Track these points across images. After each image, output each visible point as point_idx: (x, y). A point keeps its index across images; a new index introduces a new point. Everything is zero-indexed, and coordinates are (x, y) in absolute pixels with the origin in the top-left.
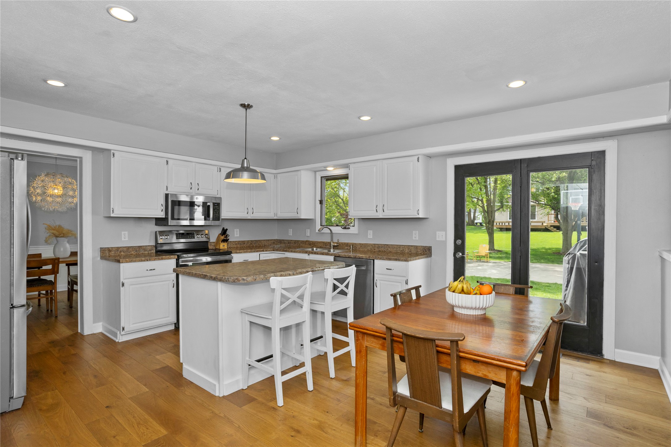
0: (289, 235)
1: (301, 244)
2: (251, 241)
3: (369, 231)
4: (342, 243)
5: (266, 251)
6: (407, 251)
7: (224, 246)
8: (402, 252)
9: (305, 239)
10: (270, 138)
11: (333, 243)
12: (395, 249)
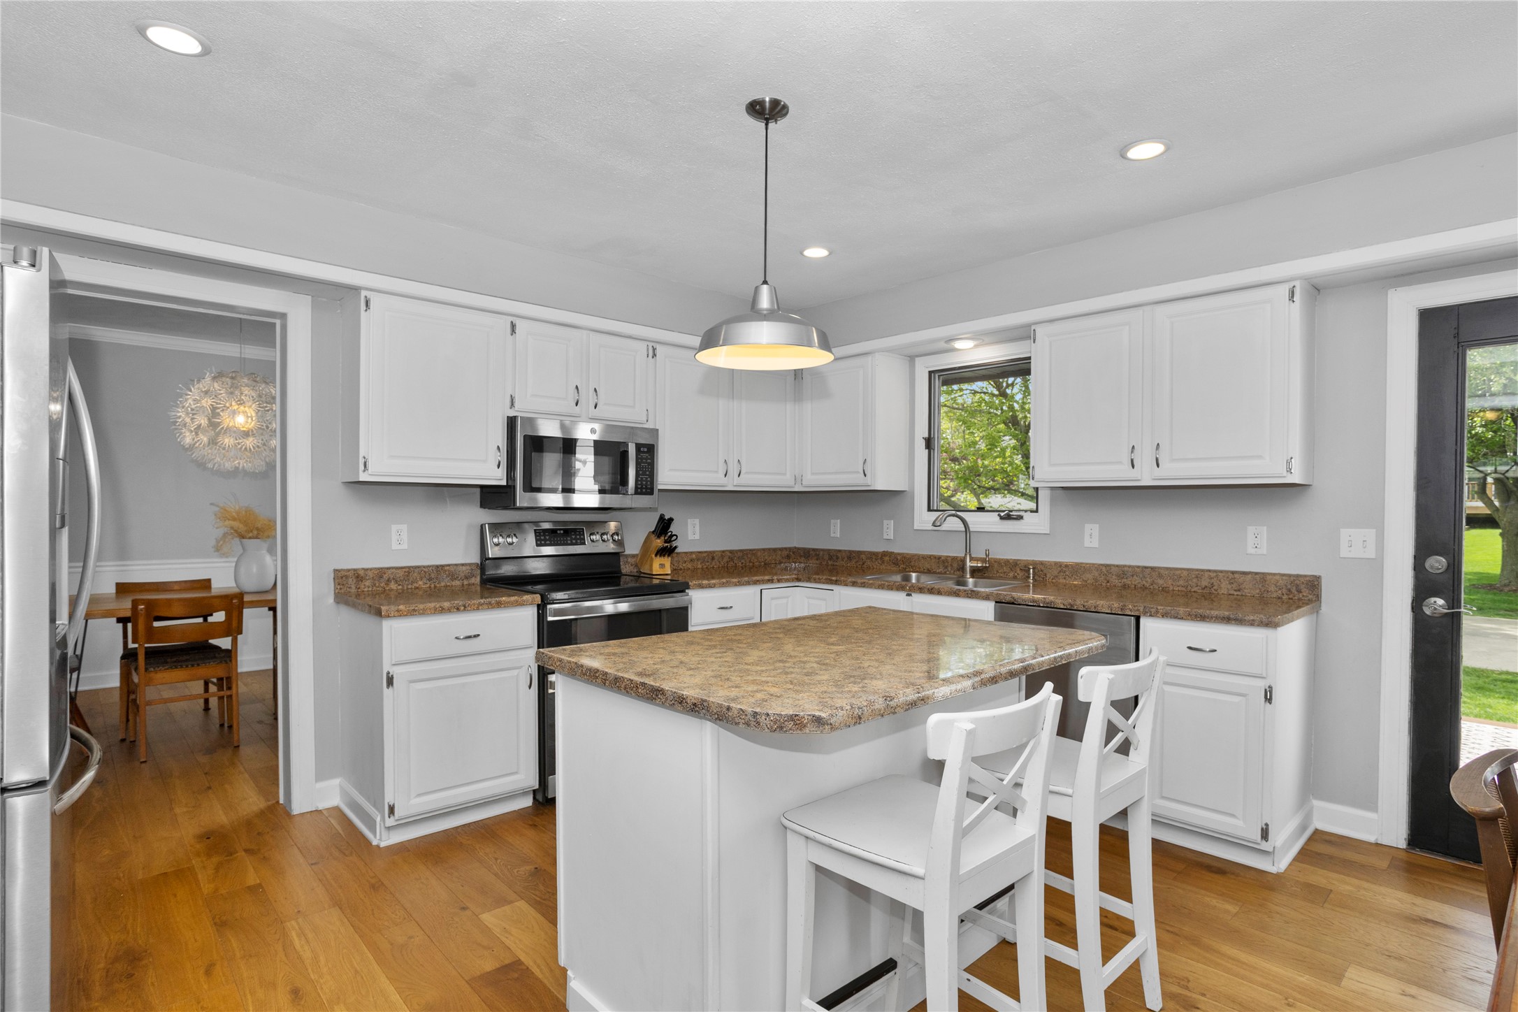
0: (832, 535)
1: (869, 563)
2: (731, 552)
3: (1088, 527)
4: (998, 562)
5: (779, 581)
6: (1225, 588)
7: (662, 566)
8: (1206, 591)
9: (879, 548)
10: (802, 253)
11: (971, 559)
12: (1181, 582)
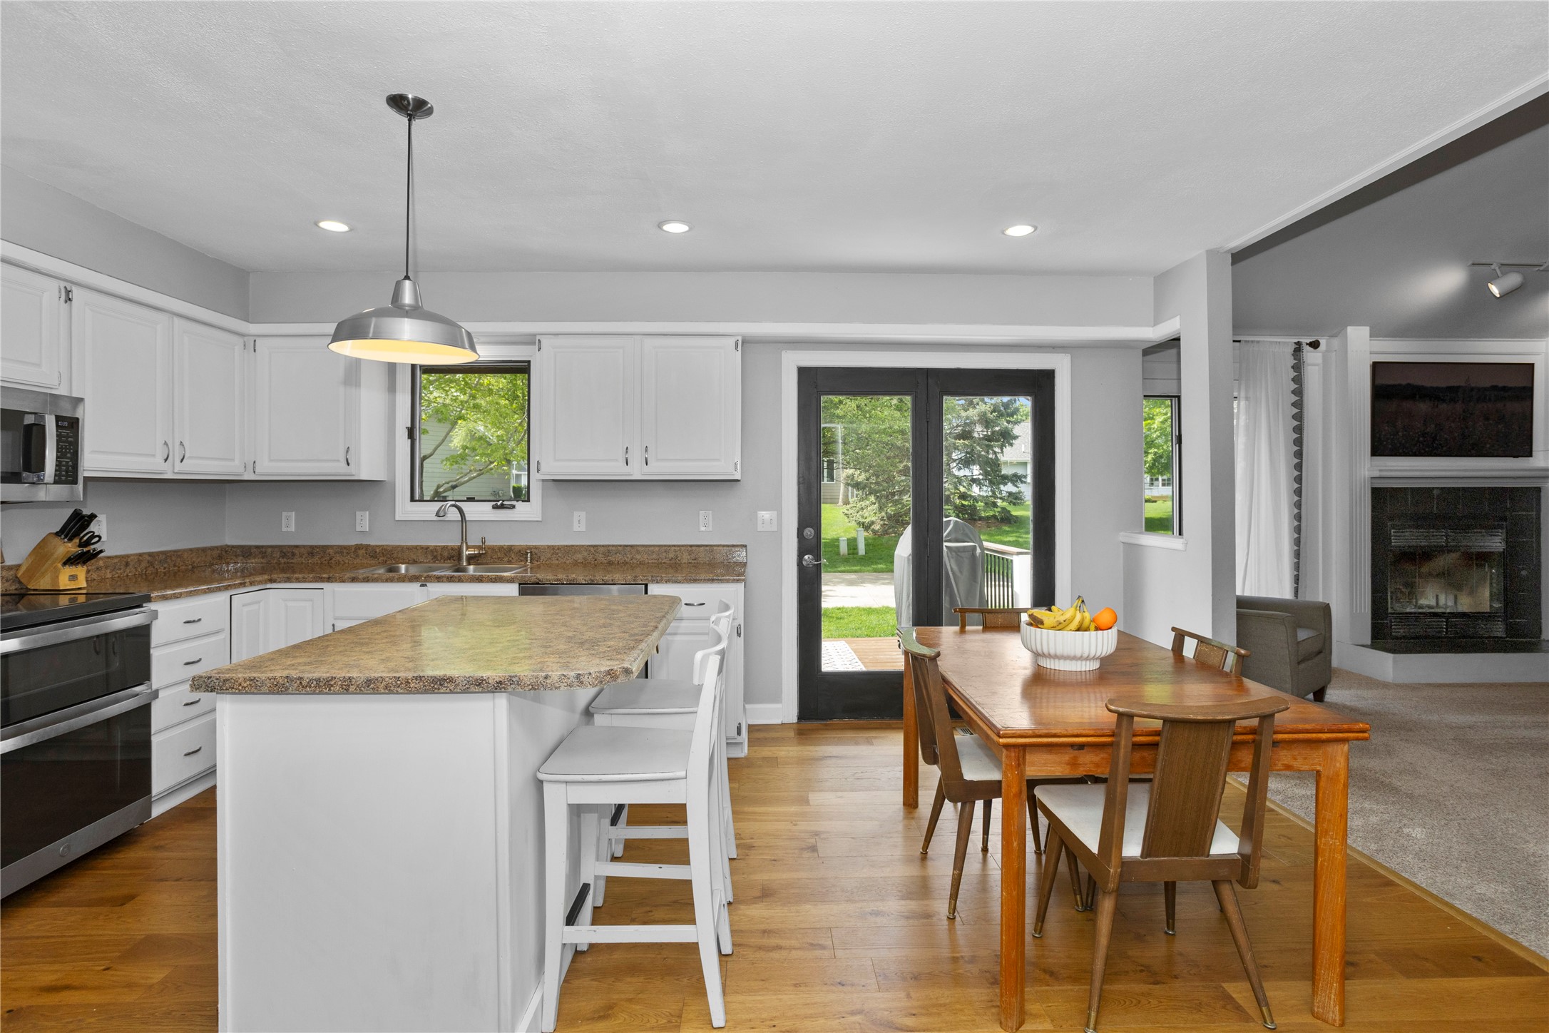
0: (284, 529)
1: (338, 558)
2: (150, 554)
3: (576, 514)
4: (493, 548)
5: (251, 584)
6: (685, 558)
7: (73, 578)
8: (673, 562)
9: (353, 541)
10: (316, 224)
11: (468, 548)
12: (654, 556)
